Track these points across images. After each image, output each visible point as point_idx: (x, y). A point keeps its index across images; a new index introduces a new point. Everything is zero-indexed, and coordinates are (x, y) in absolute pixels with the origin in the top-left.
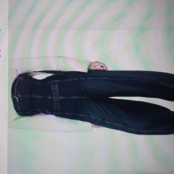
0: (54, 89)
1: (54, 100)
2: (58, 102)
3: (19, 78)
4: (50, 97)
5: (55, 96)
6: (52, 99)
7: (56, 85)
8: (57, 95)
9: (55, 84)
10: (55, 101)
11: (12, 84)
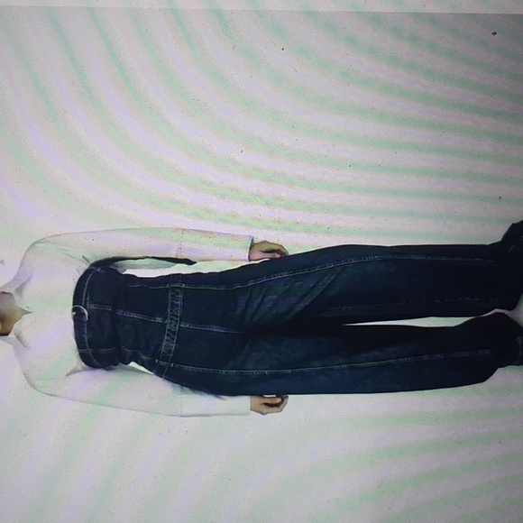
0: (172, 303)
1: (168, 328)
2: (174, 333)
3: (93, 268)
4: (159, 320)
5: (171, 319)
6: (163, 325)
7: (178, 294)
8: (177, 316)
9: (177, 290)
10: (169, 330)
11: (76, 281)
